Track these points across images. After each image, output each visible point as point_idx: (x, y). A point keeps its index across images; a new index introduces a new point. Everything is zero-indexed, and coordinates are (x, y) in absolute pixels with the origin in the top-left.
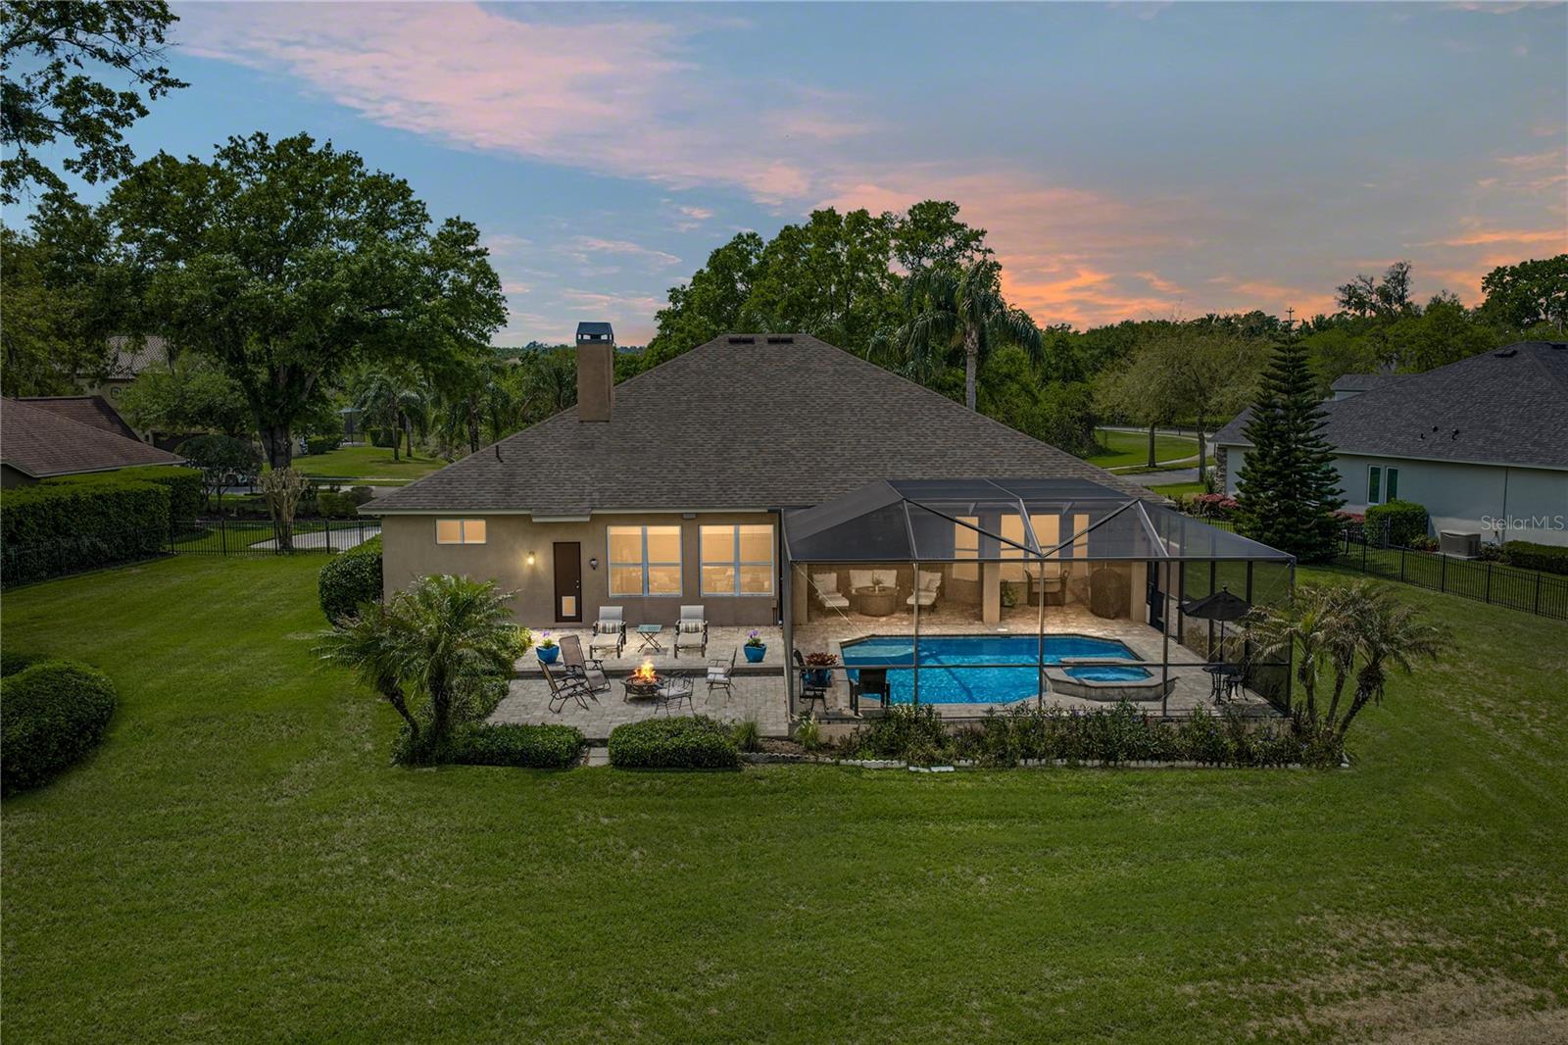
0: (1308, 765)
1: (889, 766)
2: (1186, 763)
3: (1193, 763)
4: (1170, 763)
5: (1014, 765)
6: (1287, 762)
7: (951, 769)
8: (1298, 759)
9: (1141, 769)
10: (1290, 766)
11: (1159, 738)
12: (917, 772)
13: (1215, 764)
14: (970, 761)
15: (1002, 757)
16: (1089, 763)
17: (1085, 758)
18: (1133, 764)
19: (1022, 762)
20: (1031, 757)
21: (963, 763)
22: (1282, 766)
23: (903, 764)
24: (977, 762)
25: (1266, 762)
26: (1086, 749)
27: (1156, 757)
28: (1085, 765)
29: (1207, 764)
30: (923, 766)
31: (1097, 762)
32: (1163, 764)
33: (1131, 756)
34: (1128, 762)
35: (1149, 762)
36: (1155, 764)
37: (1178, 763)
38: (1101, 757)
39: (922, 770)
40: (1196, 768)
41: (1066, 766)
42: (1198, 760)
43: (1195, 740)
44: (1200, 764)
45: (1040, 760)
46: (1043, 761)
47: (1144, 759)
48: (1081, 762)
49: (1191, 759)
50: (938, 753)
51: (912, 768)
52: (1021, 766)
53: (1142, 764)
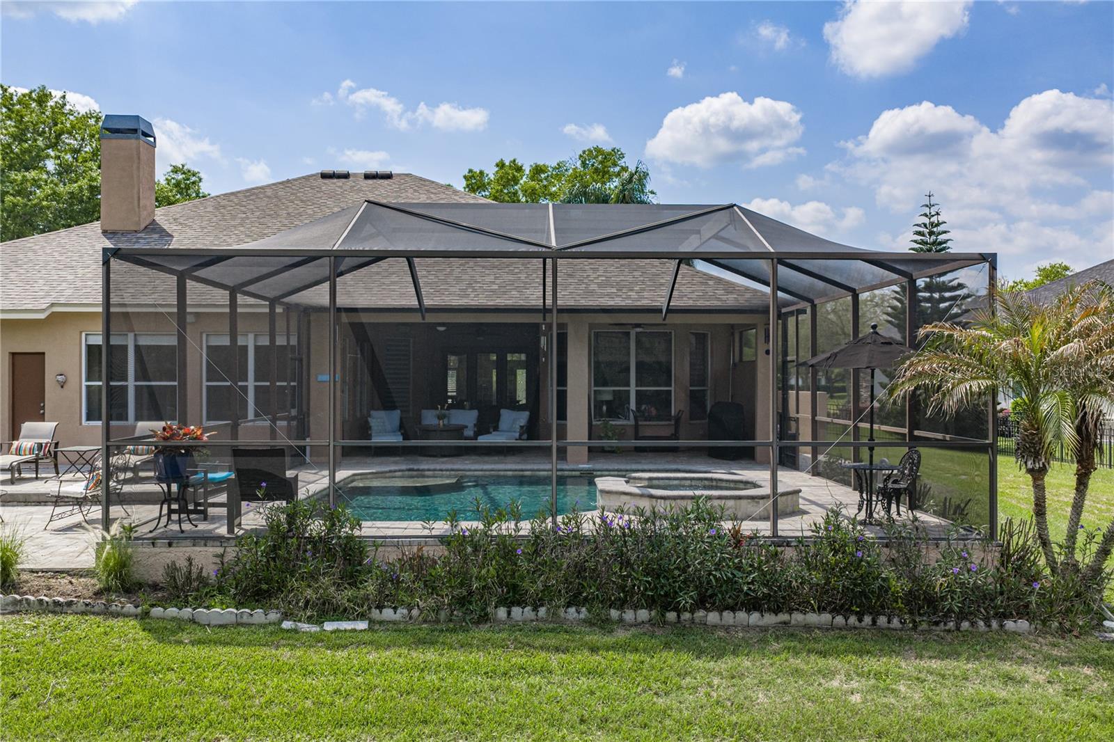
0: (1044, 622)
1: (245, 619)
2: (813, 618)
3: (826, 617)
4: (783, 617)
5: (484, 618)
6: (1004, 616)
7: (362, 625)
8: (1024, 612)
9: (727, 629)
10: (1009, 625)
11: (759, 568)
12: (296, 631)
13: (867, 619)
14: (402, 611)
15: (462, 602)
16: (629, 615)
17: (621, 604)
18: (713, 617)
19: (502, 613)
20: (519, 604)
21: (388, 614)
22: (994, 624)
23: (274, 616)
24: (415, 612)
25: (962, 616)
26: (622, 588)
27: (753, 605)
28: (621, 620)
29: (853, 620)
30: (310, 620)
31: (643, 614)
32: (770, 619)
33: (703, 602)
34: (701, 614)
35: (742, 615)
36: (755, 618)
37: (798, 617)
38: (650, 603)
39: (305, 627)
40: (832, 627)
41: (586, 621)
42: (835, 611)
43: (829, 569)
44: (839, 620)
45: (535, 609)
46: (542, 611)
47: (733, 609)
48: (614, 613)
49: (821, 609)
50: (343, 596)
51: (287, 625)
52: (500, 622)
53: (728, 616)
